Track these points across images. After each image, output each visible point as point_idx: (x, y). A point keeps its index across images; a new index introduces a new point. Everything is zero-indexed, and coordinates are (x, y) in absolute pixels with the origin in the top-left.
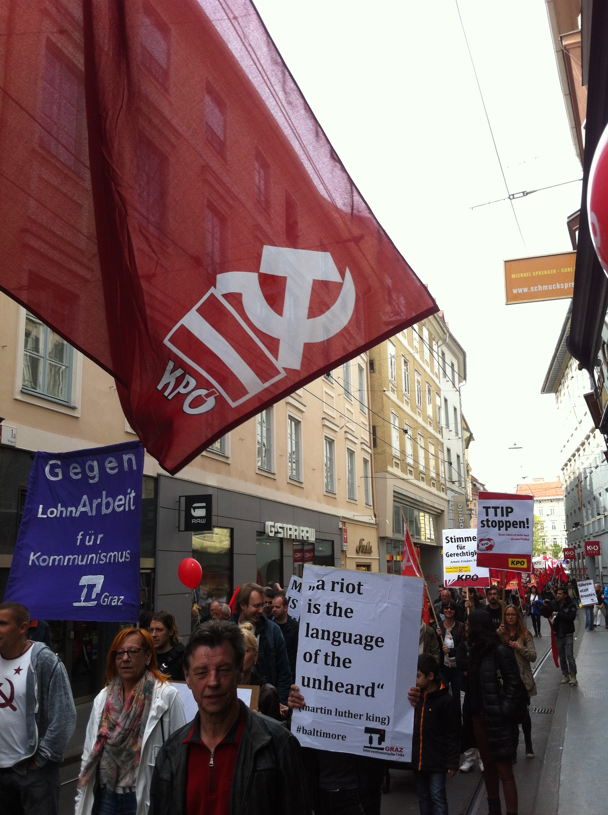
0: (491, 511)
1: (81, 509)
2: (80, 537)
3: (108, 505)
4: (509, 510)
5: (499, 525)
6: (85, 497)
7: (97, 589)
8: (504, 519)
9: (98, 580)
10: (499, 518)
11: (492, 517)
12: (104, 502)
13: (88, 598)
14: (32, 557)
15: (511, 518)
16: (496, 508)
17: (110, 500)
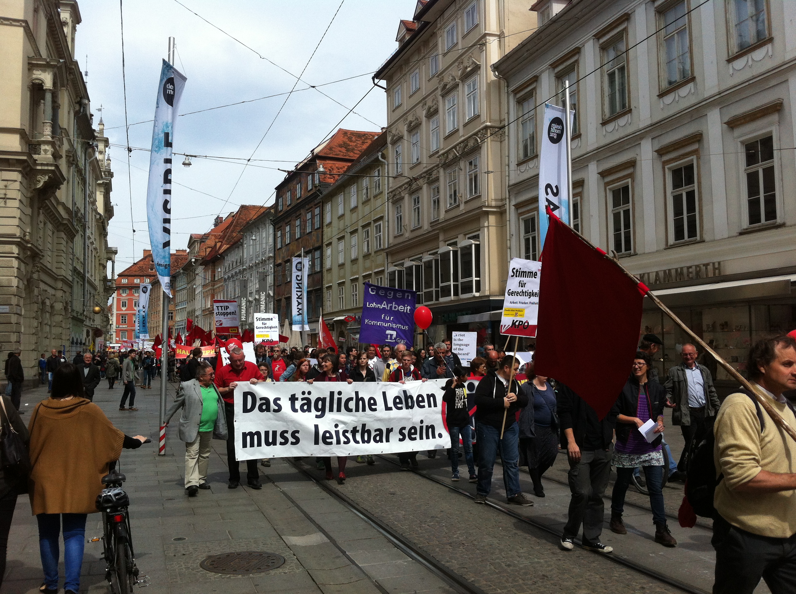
0: (220, 308)
1: (383, 306)
2: (383, 316)
3: (395, 307)
4: (227, 307)
5: (224, 314)
6: (385, 302)
7: (394, 336)
8: (226, 311)
9: (394, 333)
10: (223, 311)
11: (220, 311)
12: (394, 306)
13: (391, 339)
14: (366, 321)
15: (228, 311)
16: (221, 307)
17: (397, 306)
